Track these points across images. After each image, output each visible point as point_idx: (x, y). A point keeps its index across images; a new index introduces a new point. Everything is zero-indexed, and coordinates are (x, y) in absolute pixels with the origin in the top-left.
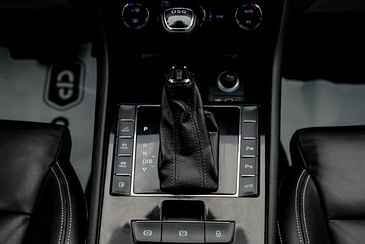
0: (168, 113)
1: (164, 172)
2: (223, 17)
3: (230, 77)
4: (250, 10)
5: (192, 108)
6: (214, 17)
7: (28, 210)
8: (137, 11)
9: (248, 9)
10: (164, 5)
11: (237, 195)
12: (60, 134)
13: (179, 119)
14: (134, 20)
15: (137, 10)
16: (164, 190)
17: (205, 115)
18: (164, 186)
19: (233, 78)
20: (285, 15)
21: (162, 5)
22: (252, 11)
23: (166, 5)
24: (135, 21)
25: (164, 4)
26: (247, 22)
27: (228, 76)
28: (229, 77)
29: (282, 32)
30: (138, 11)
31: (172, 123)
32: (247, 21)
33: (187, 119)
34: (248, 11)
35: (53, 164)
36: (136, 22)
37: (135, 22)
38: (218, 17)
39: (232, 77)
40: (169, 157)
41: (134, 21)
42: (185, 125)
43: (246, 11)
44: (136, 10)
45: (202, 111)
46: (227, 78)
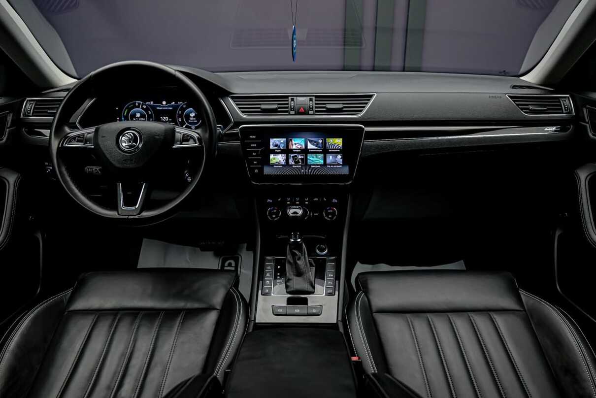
0: (290, 257)
1: (288, 284)
2: (317, 214)
5: (302, 254)
6: (313, 215)
7: (219, 307)
11: (324, 295)
12: (234, 274)
13: (295, 259)
15: (275, 211)
16: (288, 293)
17: (309, 261)
18: (288, 291)
22: (332, 211)
24: (274, 216)
27: (322, 246)
31: (292, 261)
32: (329, 216)
33: (299, 259)
35: (231, 288)
38: (315, 214)
40: (290, 278)
42: (298, 262)
43: (329, 211)
45: (307, 259)
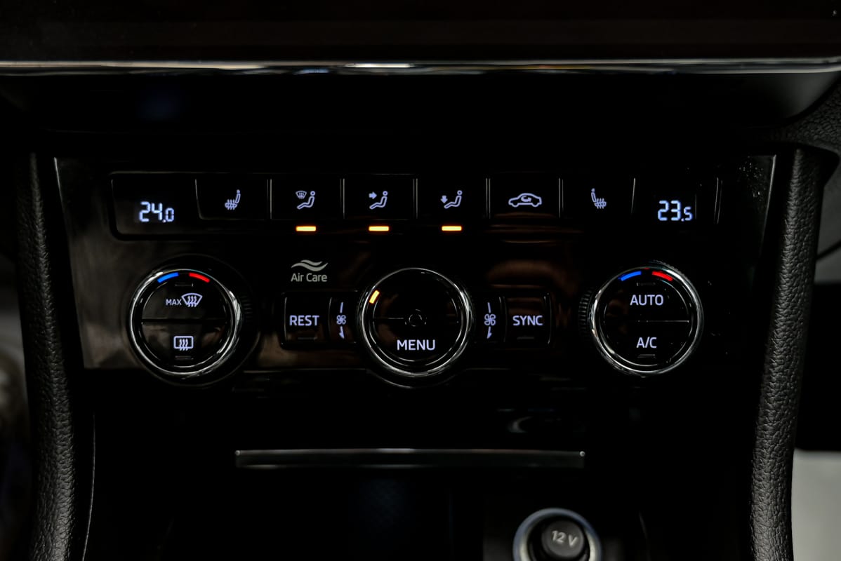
2: (540, 320)
3: (566, 540)
4: (651, 296)
6: (504, 320)
8: (188, 304)
9: (642, 292)
10: (304, 278)
14: (177, 340)
19: (577, 544)
20: (789, 314)
21: (294, 277)
22: (659, 300)
23: (310, 277)
25: (303, 271)
26: (640, 343)
27: (559, 537)
28: (560, 541)
29: (779, 380)
30: (196, 304)
32: (641, 339)
34: (643, 302)
36: (187, 348)
37: (180, 348)
38: (518, 320)
39: (572, 543)
41: (177, 345)
43: (634, 300)
44: (186, 298)
46: (556, 544)
